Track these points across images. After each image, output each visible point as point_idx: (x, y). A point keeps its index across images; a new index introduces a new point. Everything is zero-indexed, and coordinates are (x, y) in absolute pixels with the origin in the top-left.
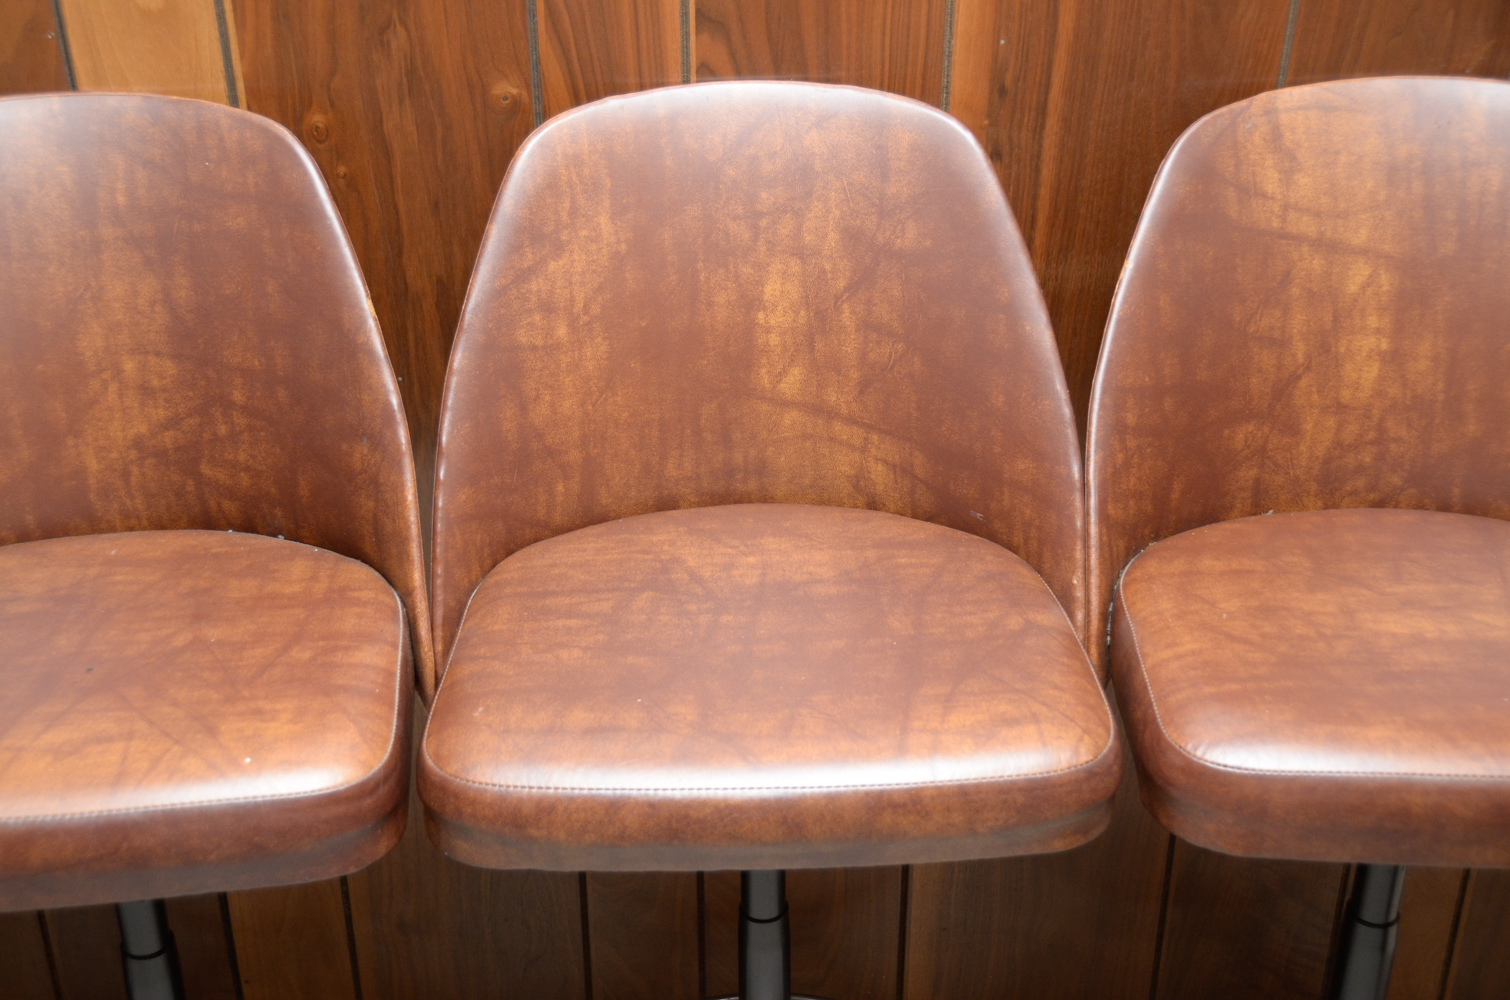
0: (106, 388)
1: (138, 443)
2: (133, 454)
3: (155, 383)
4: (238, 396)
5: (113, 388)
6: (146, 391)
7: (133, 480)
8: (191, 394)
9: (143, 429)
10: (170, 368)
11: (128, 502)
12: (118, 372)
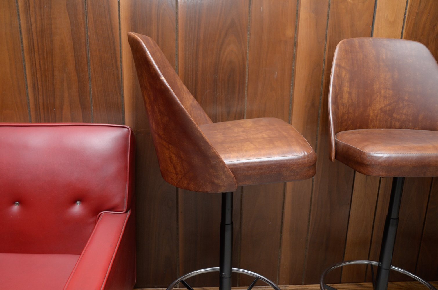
0: (377, 96)
1: (381, 109)
2: (380, 111)
3: (387, 95)
4: (406, 98)
5: (379, 96)
6: (385, 97)
7: (378, 117)
8: (395, 98)
9: (383, 106)
10: (391, 92)
11: (375, 123)
12: (380, 93)
